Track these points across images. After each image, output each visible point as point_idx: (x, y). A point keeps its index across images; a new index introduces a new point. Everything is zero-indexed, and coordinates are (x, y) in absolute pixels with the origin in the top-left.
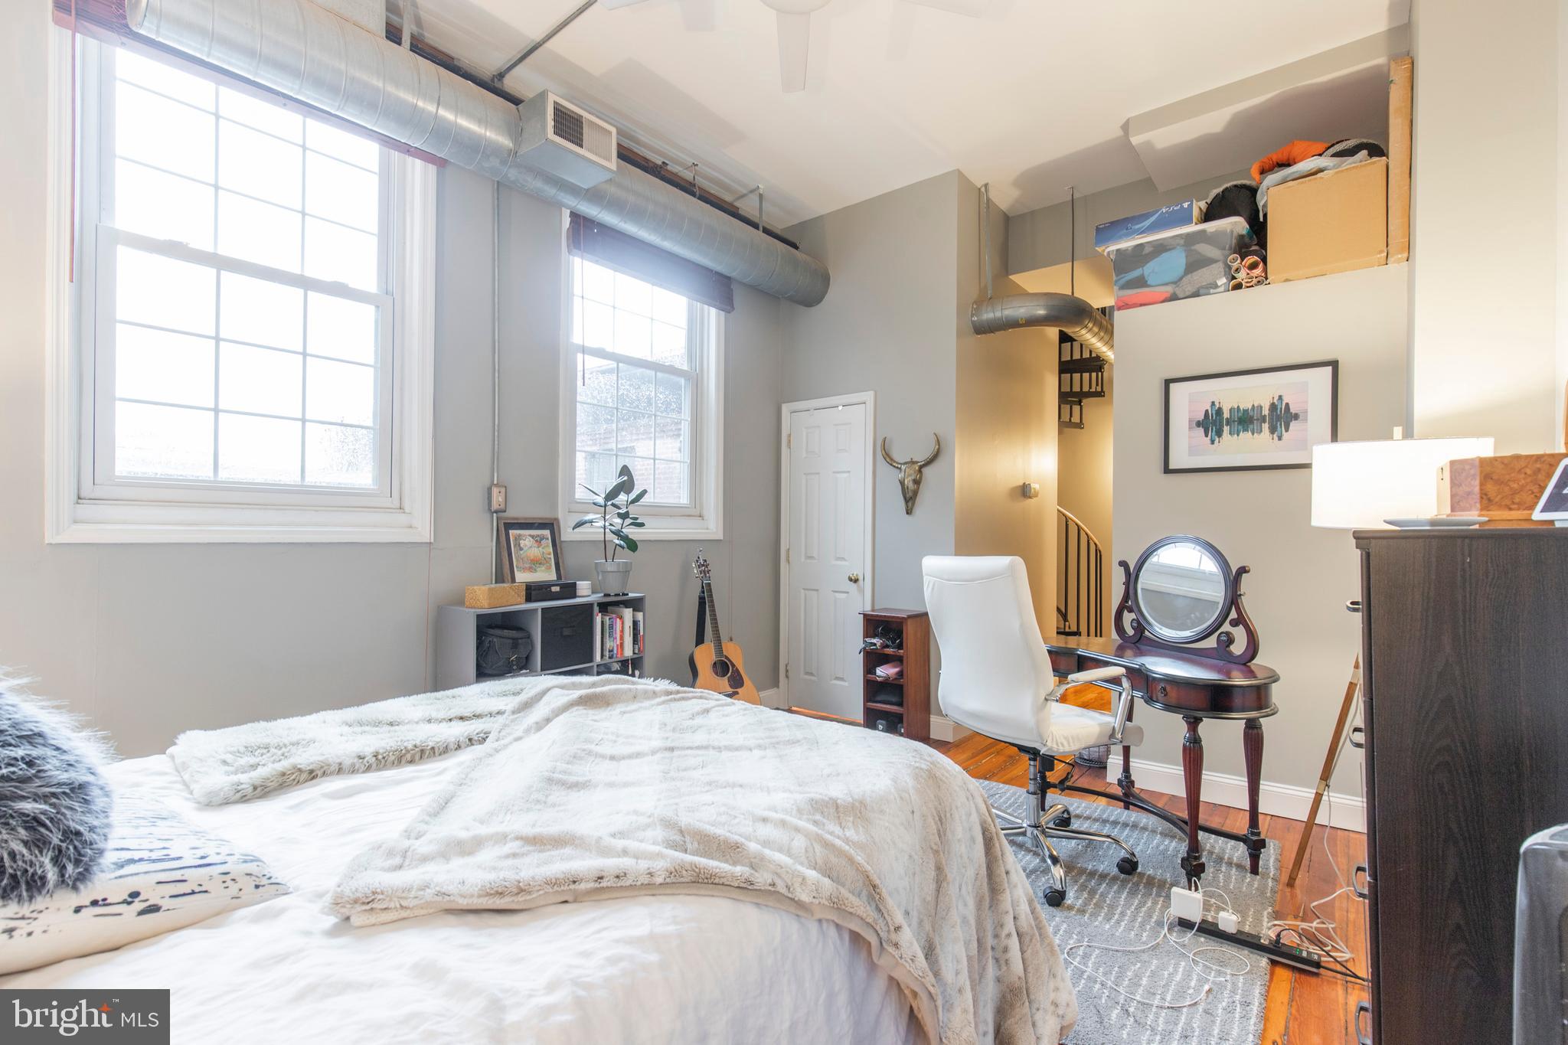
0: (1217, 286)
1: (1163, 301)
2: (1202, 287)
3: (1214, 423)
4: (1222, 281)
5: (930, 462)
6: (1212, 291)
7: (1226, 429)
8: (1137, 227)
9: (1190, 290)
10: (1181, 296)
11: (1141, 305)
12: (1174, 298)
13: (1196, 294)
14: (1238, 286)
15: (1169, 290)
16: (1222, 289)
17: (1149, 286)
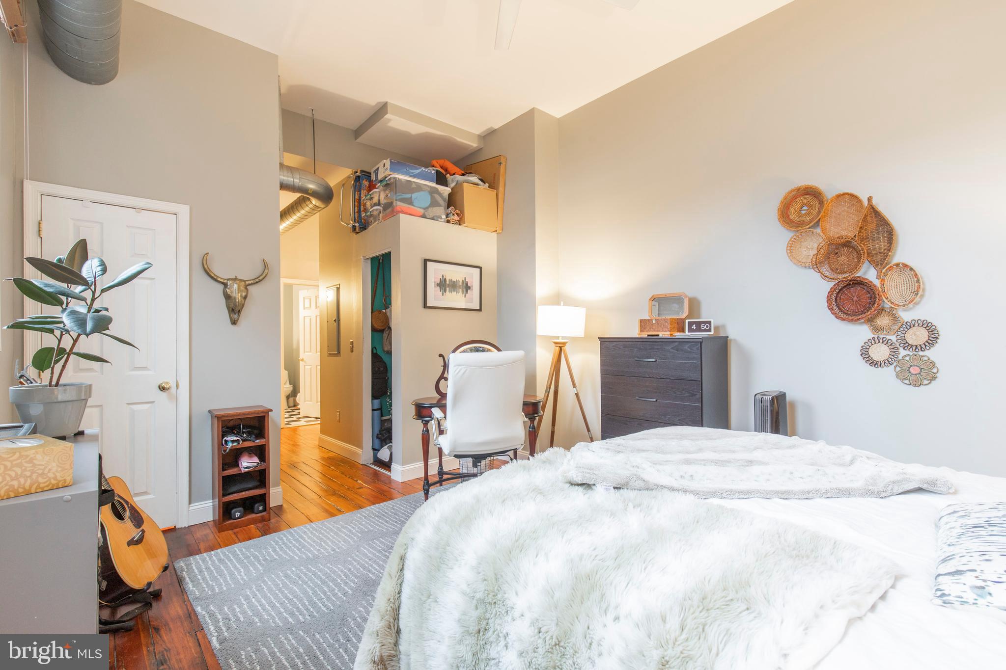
0: (441, 218)
1: (419, 217)
2: (436, 216)
3: (443, 286)
4: (444, 217)
5: (257, 281)
6: (439, 220)
7: (447, 289)
8: (412, 171)
9: (431, 215)
10: (428, 217)
11: (410, 215)
12: (424, 216)
13: (433, 219)
14: (448, 222)
15: (422, 211)
16: (443, 220)
17: (413, 205)
